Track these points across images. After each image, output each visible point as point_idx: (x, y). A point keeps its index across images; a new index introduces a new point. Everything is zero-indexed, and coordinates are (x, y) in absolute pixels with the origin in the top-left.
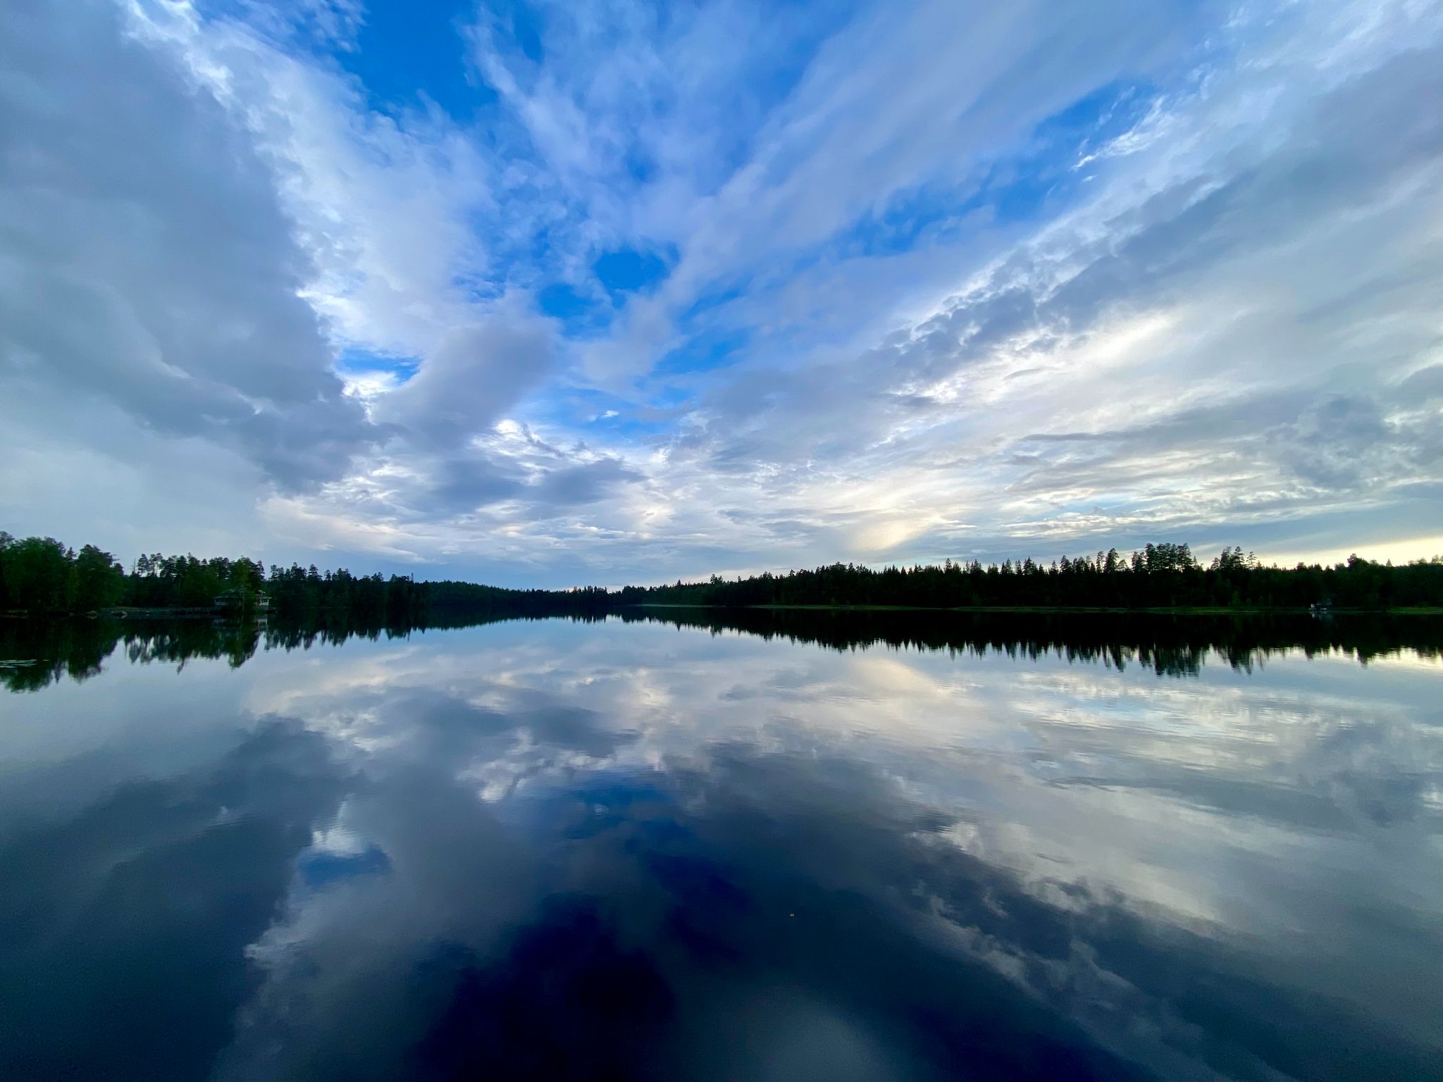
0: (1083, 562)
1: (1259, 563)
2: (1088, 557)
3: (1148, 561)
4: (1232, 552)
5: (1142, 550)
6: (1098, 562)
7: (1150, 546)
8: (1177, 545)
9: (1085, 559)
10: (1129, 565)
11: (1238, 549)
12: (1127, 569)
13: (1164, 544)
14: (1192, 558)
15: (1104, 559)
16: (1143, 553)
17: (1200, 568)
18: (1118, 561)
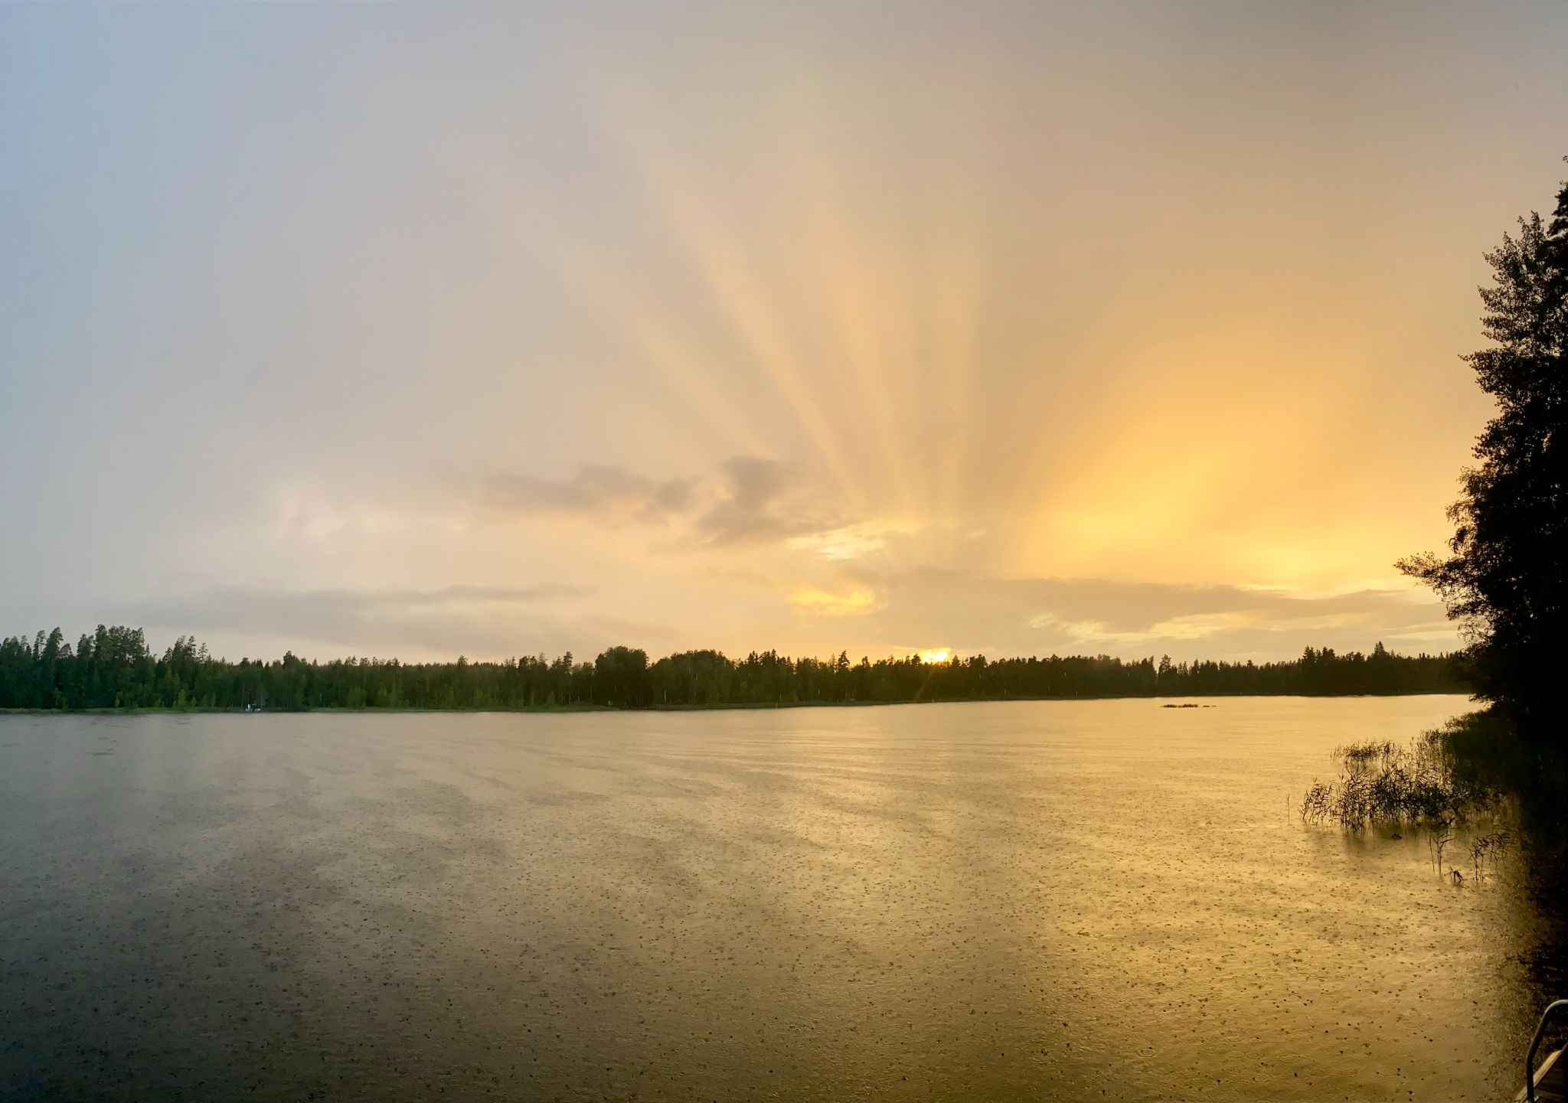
0: (16, 643)
1: (209, 657)
2: (24, 637)
3: (98, 647)
4: (186, 642)
5: (91, 632)
6: (36, 646)
7: (101, 628)
8: (131, 629)
9: (20, 640)
10: (75, 652)
11: (192, 639)
12: (71, 656)
13: (117, 626)
14: (145, 647)
15: (45, 641)
16: (92, 637)
17: (152, 659)
18: (61, 645)
